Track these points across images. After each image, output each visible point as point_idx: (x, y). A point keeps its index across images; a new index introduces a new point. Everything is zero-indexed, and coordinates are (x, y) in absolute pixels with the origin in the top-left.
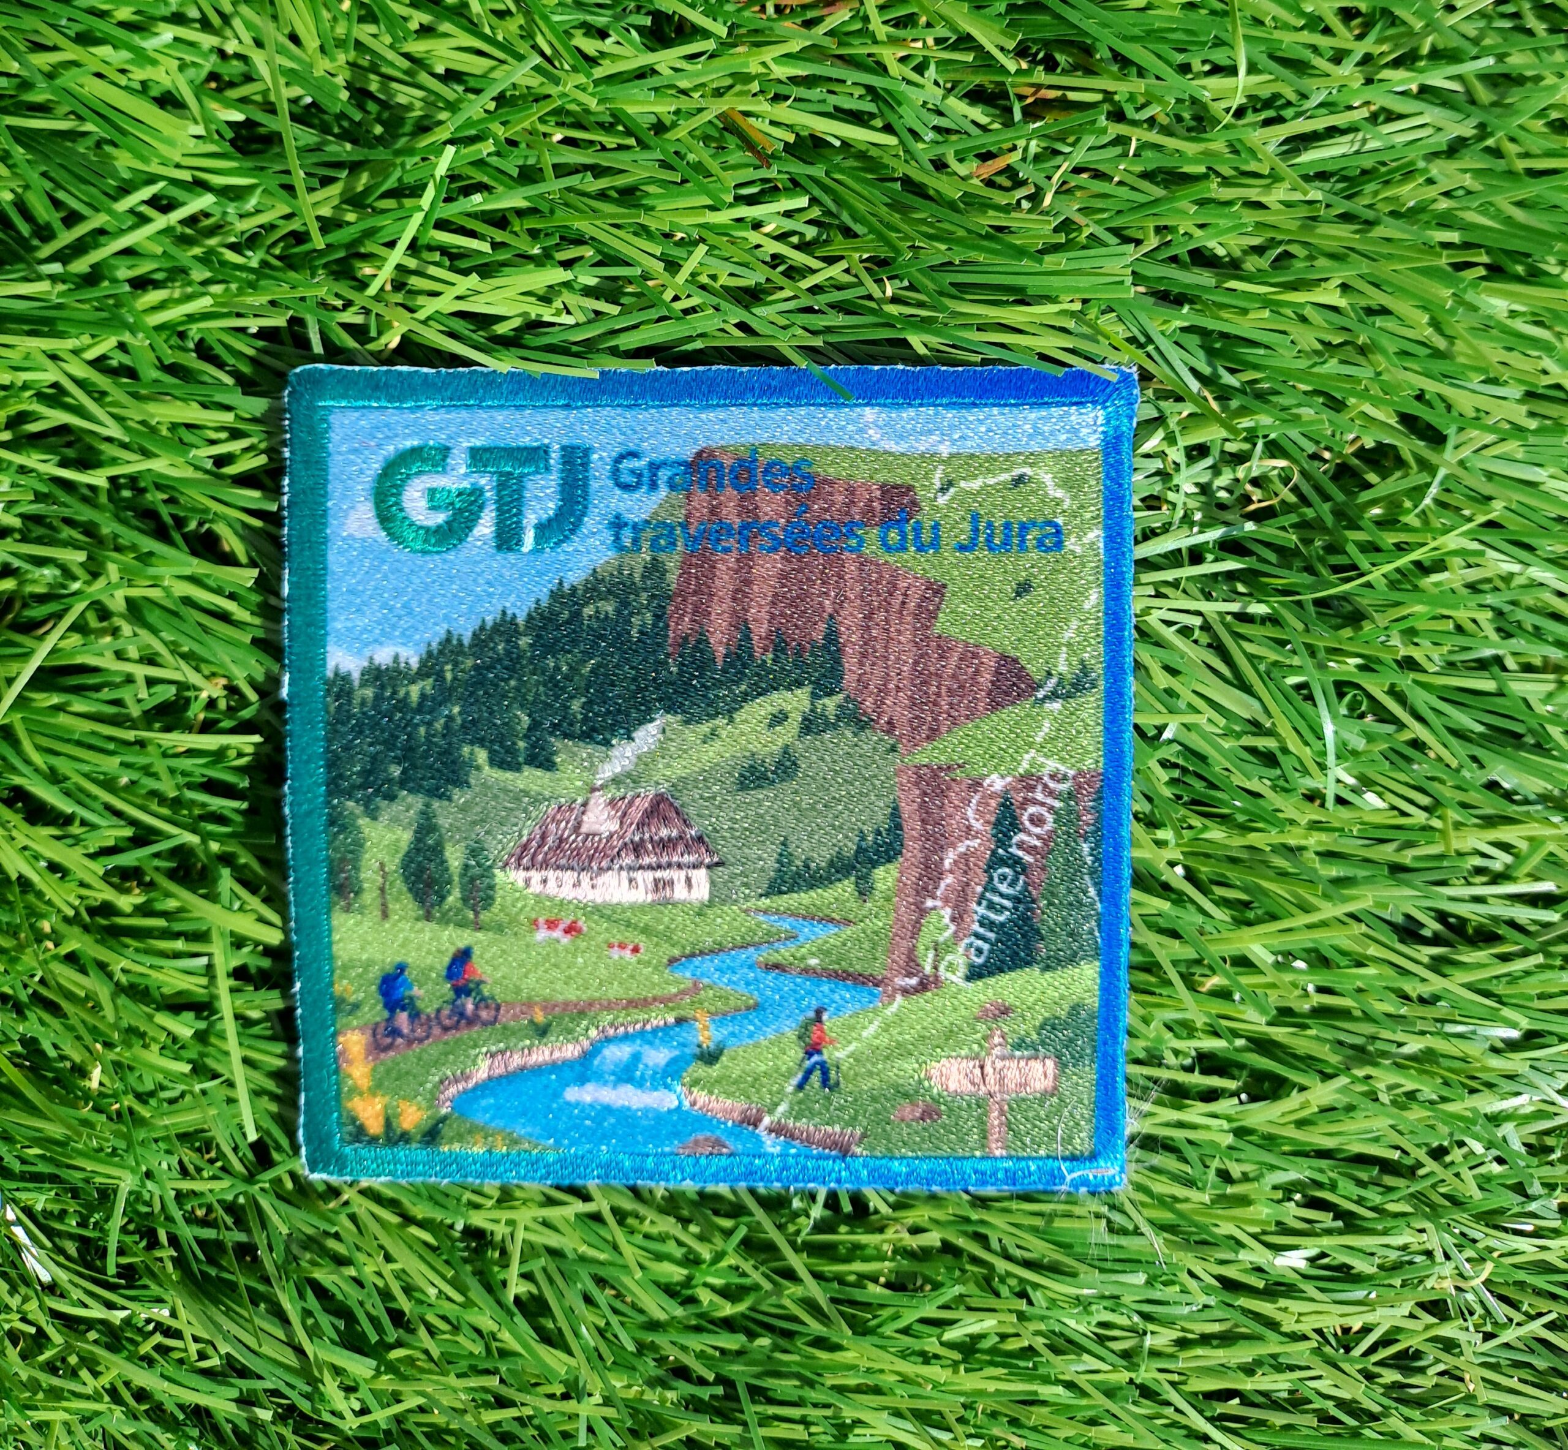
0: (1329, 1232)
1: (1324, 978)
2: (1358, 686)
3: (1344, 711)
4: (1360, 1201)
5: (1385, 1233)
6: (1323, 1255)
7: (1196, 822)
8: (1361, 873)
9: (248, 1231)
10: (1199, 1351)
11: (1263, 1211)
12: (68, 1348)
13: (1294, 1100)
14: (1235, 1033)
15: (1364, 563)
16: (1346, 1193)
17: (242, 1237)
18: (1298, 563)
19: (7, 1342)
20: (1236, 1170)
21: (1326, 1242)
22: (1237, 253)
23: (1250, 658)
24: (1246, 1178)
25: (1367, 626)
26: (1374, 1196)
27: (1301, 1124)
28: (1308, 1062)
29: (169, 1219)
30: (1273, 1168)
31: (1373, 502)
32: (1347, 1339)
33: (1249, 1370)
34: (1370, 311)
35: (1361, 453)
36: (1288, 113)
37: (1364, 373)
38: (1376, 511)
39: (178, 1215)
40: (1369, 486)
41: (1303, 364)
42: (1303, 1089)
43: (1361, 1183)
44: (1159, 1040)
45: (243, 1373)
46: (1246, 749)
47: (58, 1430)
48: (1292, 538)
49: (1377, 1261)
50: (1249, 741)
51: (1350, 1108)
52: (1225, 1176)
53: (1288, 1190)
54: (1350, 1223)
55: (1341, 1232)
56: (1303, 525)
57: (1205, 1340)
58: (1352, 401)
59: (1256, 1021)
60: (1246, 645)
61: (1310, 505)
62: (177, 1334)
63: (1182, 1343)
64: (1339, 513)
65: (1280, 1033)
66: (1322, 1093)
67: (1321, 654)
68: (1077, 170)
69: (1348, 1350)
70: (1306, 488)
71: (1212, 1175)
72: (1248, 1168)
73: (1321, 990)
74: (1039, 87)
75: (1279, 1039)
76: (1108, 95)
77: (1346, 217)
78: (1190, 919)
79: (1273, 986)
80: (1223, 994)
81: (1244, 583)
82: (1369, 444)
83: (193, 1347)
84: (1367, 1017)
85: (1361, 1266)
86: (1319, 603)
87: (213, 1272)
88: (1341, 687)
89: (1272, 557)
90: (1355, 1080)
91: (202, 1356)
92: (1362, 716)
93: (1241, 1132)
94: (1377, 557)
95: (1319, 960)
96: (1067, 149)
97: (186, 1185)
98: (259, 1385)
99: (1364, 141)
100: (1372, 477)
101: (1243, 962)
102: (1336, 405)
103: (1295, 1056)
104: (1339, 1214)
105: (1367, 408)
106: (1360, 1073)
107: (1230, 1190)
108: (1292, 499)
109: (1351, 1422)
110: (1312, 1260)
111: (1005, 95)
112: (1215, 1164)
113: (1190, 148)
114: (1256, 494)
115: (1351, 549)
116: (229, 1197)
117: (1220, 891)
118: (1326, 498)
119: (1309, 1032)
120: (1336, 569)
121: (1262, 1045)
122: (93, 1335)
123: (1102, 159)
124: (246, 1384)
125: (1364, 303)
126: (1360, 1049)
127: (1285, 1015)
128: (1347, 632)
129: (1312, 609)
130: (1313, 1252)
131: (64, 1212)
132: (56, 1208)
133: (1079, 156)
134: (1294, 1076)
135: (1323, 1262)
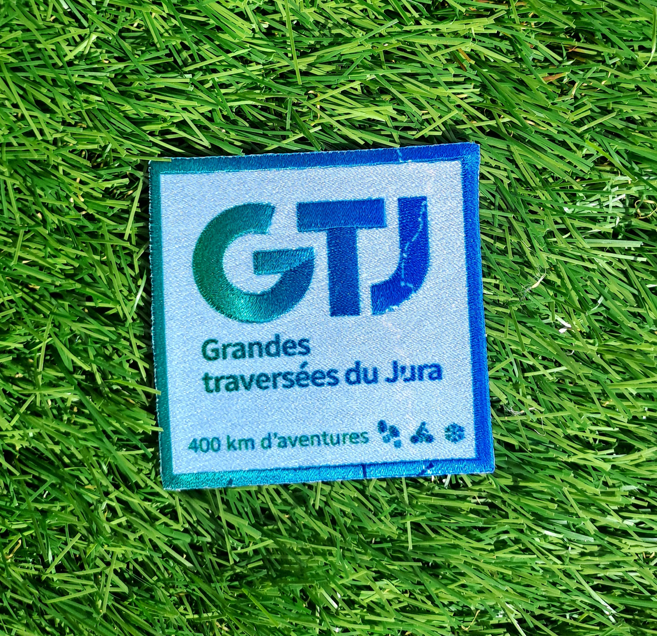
0: (645, 513)
1: (651, 405)
6: (642, 523)
7: (606, 337)
10: (589, 558)
11: (619, 499)
13: (635, 456)
14: (616, 425)
16: (652, 497)
20: (610, 482)
21: (643, 516)
22: (644, 119)
24: (614, 486)
27: (637, 465)
28: (643, 439)
30: (625, 484)
32: (648, 560)
33: (607, 568)
42: (640, 450)
44: (585, 424)
46: (630, 312)
52: (605, 484)
53: (630, 494)
54: (654, 510)
55: (650, 513)
57: (592, 554)
59: (623, 419)
60: (636, 272)
63: (583, 554)
65: (632, 427)
66: (647, 453)
69: (648, 563)
71: (601, 482)
72: (615, 482)
73: (649, 410)
74: (573, 46)
75: (632, 429)
76: (599, 53)
78: (603, 377)
79: (633, 407)
80: (611, 408)
89: (646, 237)
93: (614, 467)
95: (650, 398)
101: (621, 396)
103: (637, 437)
107: (607, 489)
109: (648, 594)
110: (637, 524)
111: (561, 48)
112: (603, 479)
117: (613, 367)
119: (645, 428)
121: (624, 431)
127: (634, 419)
130: (638, 521)
134: (637, 444)
135: (642, 526)
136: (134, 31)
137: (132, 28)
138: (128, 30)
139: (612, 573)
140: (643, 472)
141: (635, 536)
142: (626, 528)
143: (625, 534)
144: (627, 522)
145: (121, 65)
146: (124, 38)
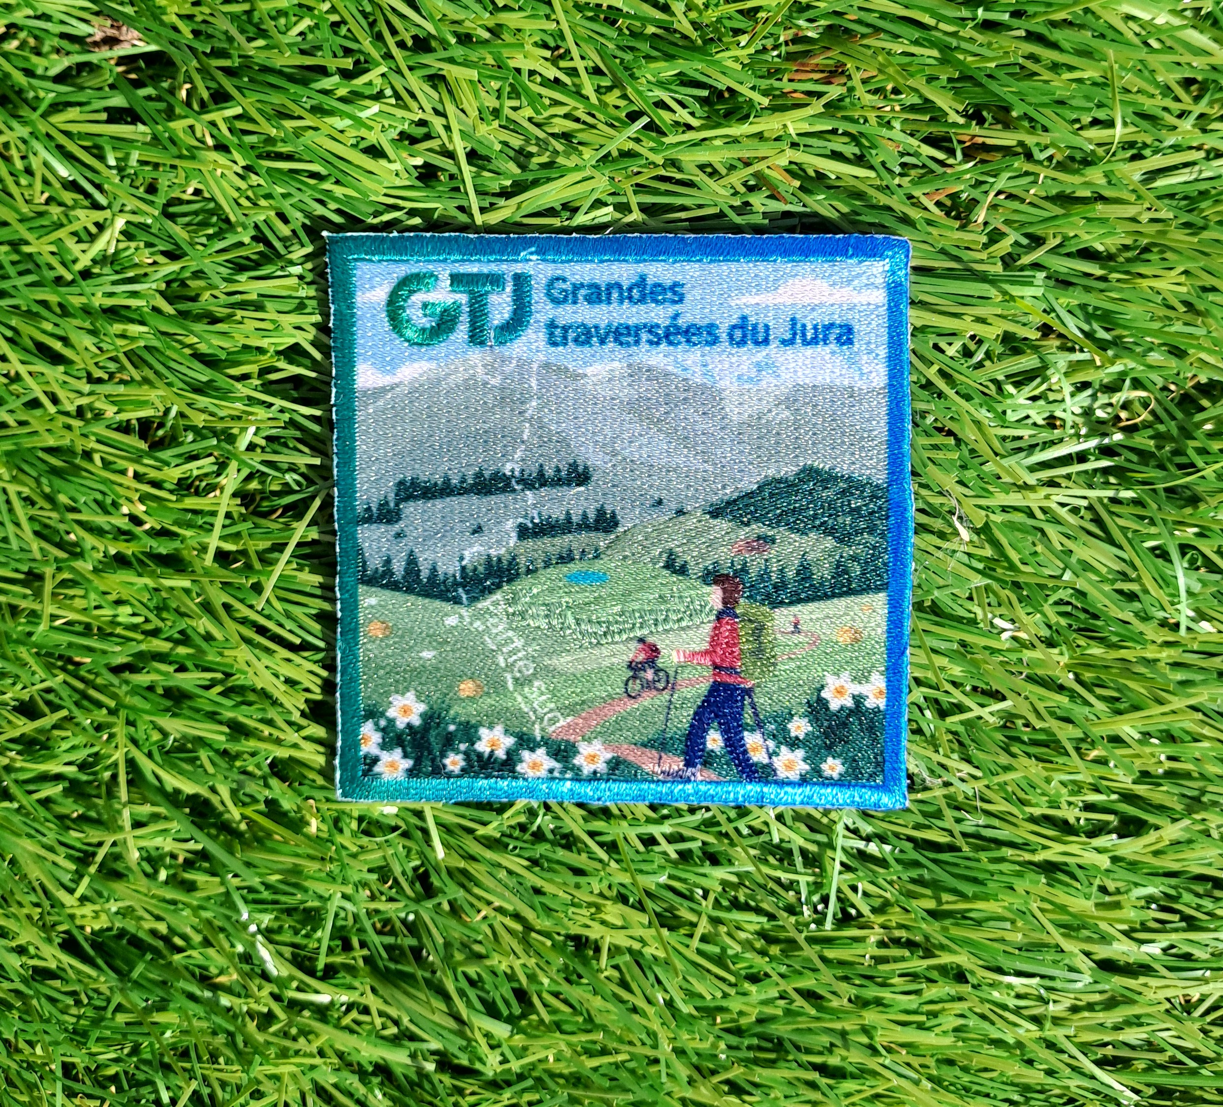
0: (1176, 930)
1: (1171, 750)
2: (1195, 548)
3: (1186, 565)
4: (1198, 908)
5: (1215, 930)
6: (1172, 947)
7: (1082, 642)
8: (1198, 677)
9: (419, 937)
10: (1086, 1014)
11: (1131, 914)
12: (290, 1022)
13: (1151, 837)
14: (1112, 790)
15: (1199, 462)
16: (1188, 902)
17: (413, 942)
18: (1153, 463)
19: (247, 1019)
20: (1111, 886)
21: (1174, 936)
22: (1113, 250)
23: (1123, 530)
24: (1118, 892)
25: (1202, 507)
26: (1208, 904)
27: (1156, 853)
28: (1161, 809)
29: (361, 930)
30: (1136, 885)
31: (1206, 421)
32: (1188, 1006)
33: (1118, 1027)
34: (1205, 289)
35: (1198, 386)
36: (1147, 152)
37: (1200, 332)
38: (1208, 427)
39: (368, 925)
40: (1203, 409)
41: (1156, 325)
42: (1157, 828)
43: (1198, 895)
44: (1059, 795)
45: (413, 1038)
46: (1117, 591)
47: (286, 1079)
48: (1150, 444)
49: (1210, 950)
50: (1119, 585)
51: (1190, 842)
52: (1103, 890)
53: (1148, 902)
54: (1191, 924)
55: (1184, 930)
56: (1157, 436)
57: (1090, 1007)
58: (1191, 351)
59: (1125, 780)
60: (1117, 520)
61: (1162, 422)
62: (366, 1011)
64: (1182, 429)
65: (1141, 790)
66: (1171, 831)
67: (1170, 525)
68: (999, 193)
69: (1189, 1013)
70: (1160, 412)
71: (1095, 888)
72: (1120, 884)
73: (1170, 758)
74: (974, 136)
75: (1141, 793)
76: (1021, 142)
77: (1187, 225)
78: (1079, 711)
79: (1138, 756)
80: (1102, 762)
81: (1116, 476)
82: (1203, 379)
83: (378, 1021)
84: (1203, 777)
85: (1198, 953)
86: (1167, 490)
87: (392, 966)
88: (1184, 548)
89: (1135, 458)
90: (1195, 822)
91: (384, 1028)
92: (1198, 569)
93: (1115, 860)
94: (1210, 459)
95: (1169, 737)
96: (992, 180)
97: (373, 906)
98: (424, 1046)
99: (1201, 171)
100: (1205, 403)
101: (1116, 740)
102: (1178, 352)
103: (1151, 805)
104: (1185, 918)
105: (1203, 356)
106: (1198, 817)
107: (1107, 899)
108: (1150, 418)
109: (1192, 1064)
110: (1164, 950)
111: (950, 140)
112: (1097, 882)
114: (1123, 415)
115: (1191, 452)
116: (403, 915)
117: (1099, 691)
118: (1173, 418)
119: (1165, 788)
120: (1180, 467)
121: (1128, 797)
122: (306, 1013)
123: (1016, 185)
124: (414, 1045)
125: (1201, 284)
126: (1197, 799)
127: (1145, 776)
128: (1189, 510)
129: (1163, 494)
130: (1165, 944)
131: (282, 928)
132: (276, 924)
133: (1000, 184)
134: (1151, 819)
135: (1174, 951)
136: (189, 202)
137: (185, 197)
138: (180, 202)
139: (1132, 1035)
140: (1169, 863)
141: (1164, 972)
142: (1147, 960)
143: (1143, 969)
144: (1145, 948)
145: (175, 267)
146: (172, 217)
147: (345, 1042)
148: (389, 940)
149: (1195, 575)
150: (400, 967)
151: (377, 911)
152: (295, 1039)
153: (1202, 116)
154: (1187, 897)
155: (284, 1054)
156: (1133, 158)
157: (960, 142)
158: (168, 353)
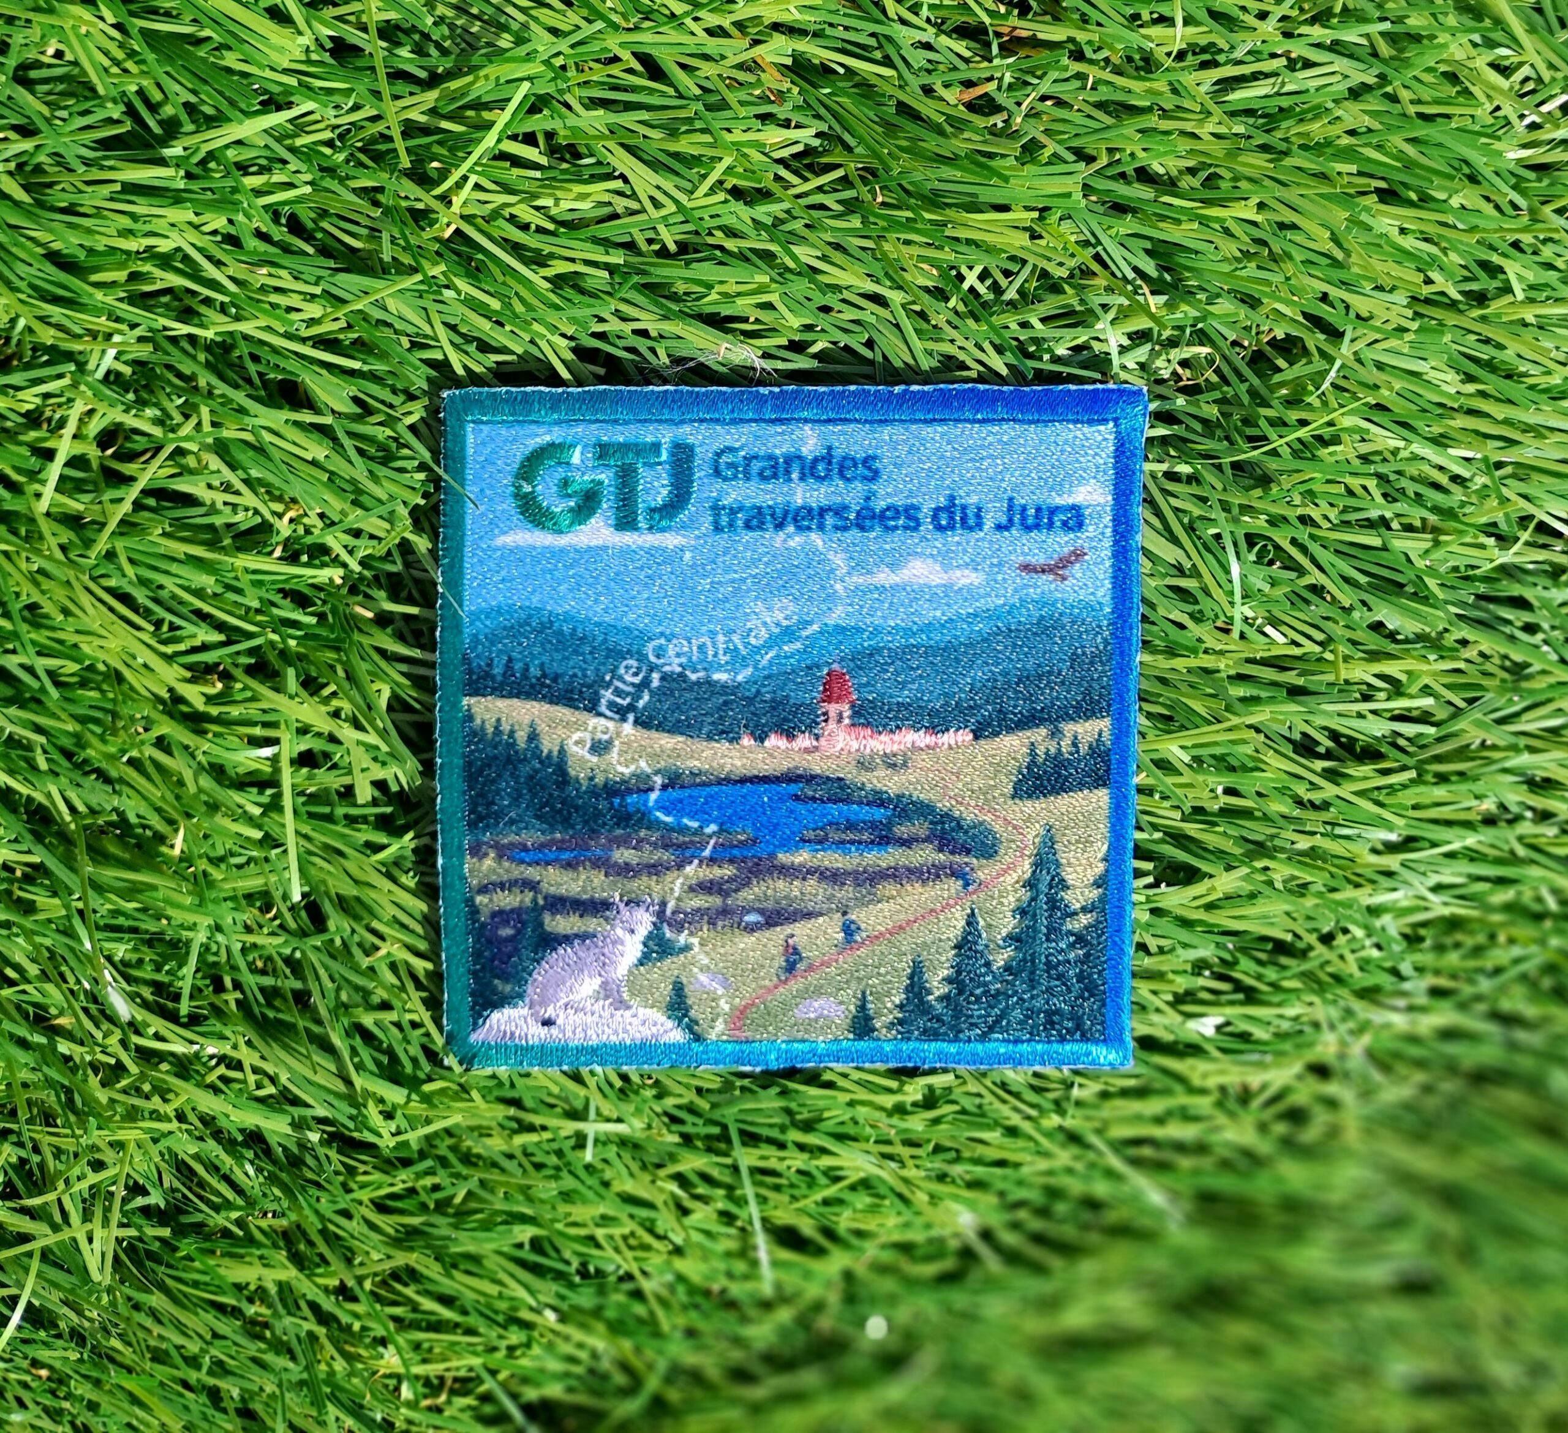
0: (1232, 1003)
1: (1229, 780)
2: (1269, 539)
3: (1252, 557)
4: (1259, 977)
5: (1279, 1005)
6: (1228, 1024)
8: (1264, 694)
9: (303, 979)
10: (1119, 1102)
12: (143, 1076)
13: (1202, 887)
14: (1155, 827)
15: (1271, 433)
16: (1246, 970)
17: (298, 985)
18: (1219, 433)
19: (90, 1071)
20: (1152, 944)
21: (1229, 1011)
22: (1174, 173)
23: (1176, 510)
24: (1161, 951)
25: (1275, 489)
26: (1271, 974)
27: (1210, 907)
28: (1215, 854)
29: (234, 968)
30: (1185, 946)
31: (1281, 384)
32: (1245, 1096)
33: (1160, 1120)
34: (1282, 226)
35: (1273, 343)
36: (1221, 58)
37: (1276, 278)
38: (1284, 391)
39: (243, 965)
40: (1279, 370)
41: (1226, 268)
42: (1211, 876)
43: (1260, 962)
45: (296, 1102)
46: (1169, 587)
47: (132, 1147)
48: (1212, 412)
49: (1272, 1029)
50: (1170, 581)
51: (1252, 896)
52: (1143, 949)
53: (1199, 967)
54: (1251, 996)
55: (1241, 1004)
56: (1221, 402)
57: (1125, 1093)
58: (1265, 301)
59: (1173, 817)
60: (1172, 500)
61: (1228, 384)
62: (238, 1066)
63: (1105, 1095)
64: (1253, 393)
65: (1192, 829)
66: (1225, 882)
67: (1236, 511)
68: (1043, 98)
69: (1246, 1105)
70: (1226, 370)
72: (1163, 942)
73: (1228, 792)
74: (1015, 28)
75: (1192, 833)
76: (1071, 38)
77: (1265, 148)
79: (1191, 786)
80: (1146, 791)
81: (1175, 448)
82: (1280, 335)
83: (252, 1078)
84: (1266, 817)
85: (1259, 1033)
86: (1236, 466)
87: (271, 1014)
88: (1251, 539)
89: (1198, 427)
90: (1255, 870)
91: (259, 1086)
92: (1271, 563)
93: (1157, 912)
94: (1283, 430)
95: (1224, 764)
96: (1035, 81)
97: (250, 939)
98: (309, 1112)
99: (1283, 84)
100: (1281, 363)
101: (1163, 765)
102: (1251, 302)
103: (1205, 849)
104: (1239, 987)
105: (1278, 306)
106: (1259, 864)
107: (1147, 962)
108: (1215, 378)
110: (1218, 1028)
111: (985, 33)
113: (1137, 86)
114: (1186, 373)
115: (1263, 423)
116: (287, 951)
118: (1243, 379)
119: (1220, 829)
120: (1250, 439)
121: (1179, 839)
122: (165, 1066)
123: (1063, 91)
124: (297, 1112)
125: (1279, 219)
126: (1260, 844)
127: (1197, 813)
128: (1258, 492)
129: (1229, 471)
130: (1220, 1020)
131: (140, 961)
132: (134, 957)
133: (1045, 87)
134: (1204, 867)
135: (1229, 1029)
136: (48, 66)
137: (44, 60)
138: (36, 64)
139: (1176, 1131)
140: (1222, 919)
141: (1216, 1053)
142: (1195, 1039)
143: (1192, 1050)
144: (1192, 1025)
145: (28, 145)
146: (27, 83)
147: (209, 1103)
148: (268, 981)
149: (1265, 571)
150: (281, 1016)
151: (255, 946)
152: (147, 1098)
153: (1284, 18)
154: (1246, 964)
155: (132, 1115)
156: (1204, 65)
157: (998, 35)
158: (14, 250)
